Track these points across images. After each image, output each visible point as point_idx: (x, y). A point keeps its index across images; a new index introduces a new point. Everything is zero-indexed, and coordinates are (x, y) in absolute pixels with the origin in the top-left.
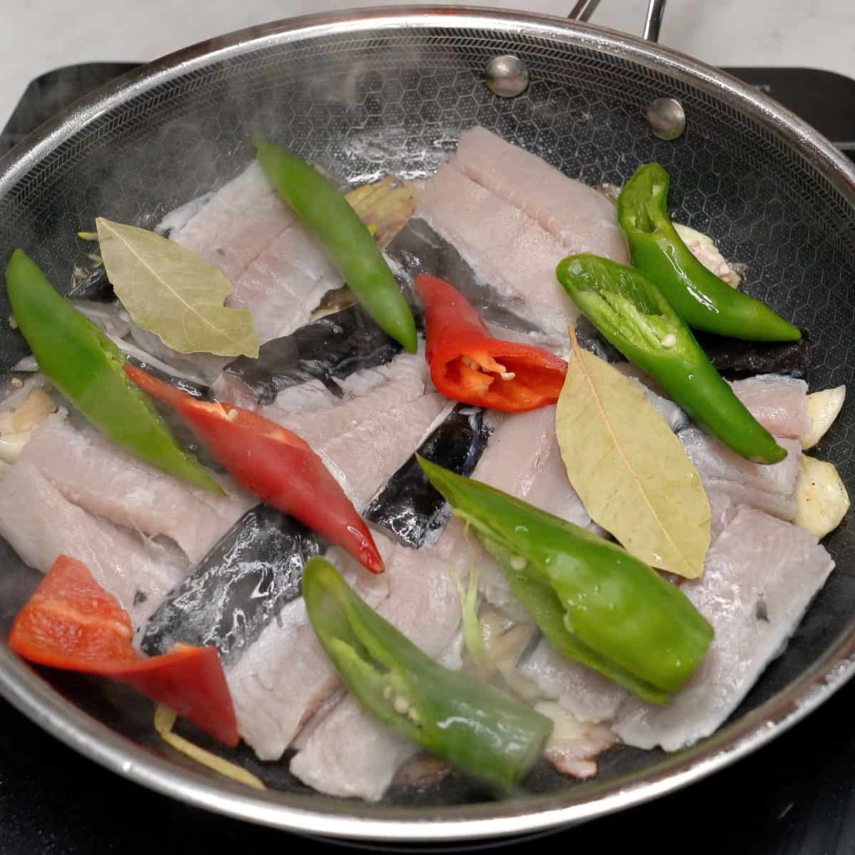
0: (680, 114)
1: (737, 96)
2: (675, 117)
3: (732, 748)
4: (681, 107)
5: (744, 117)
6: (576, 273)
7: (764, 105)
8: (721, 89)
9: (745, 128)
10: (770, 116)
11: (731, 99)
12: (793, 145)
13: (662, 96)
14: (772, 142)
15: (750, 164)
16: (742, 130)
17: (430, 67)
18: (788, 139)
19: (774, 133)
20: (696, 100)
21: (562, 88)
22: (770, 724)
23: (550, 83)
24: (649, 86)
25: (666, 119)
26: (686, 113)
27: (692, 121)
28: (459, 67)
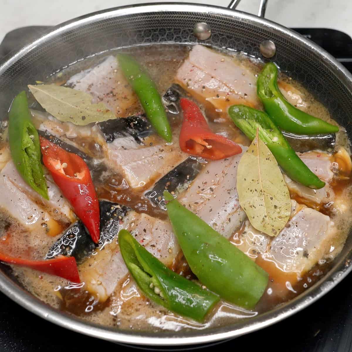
0: (273, 47)
1: (296, 39)
2: (272, 49)
3: (295, 308)
4: (274, 44)
5: (300, 48)
6: (236, 112)
7: (308, 43)
8: (290, 37)
9: (300, 53)
10: (311, 48)
11: (294, 41)
12: (320, 60)
13: (266, 39)
14: (311, 58)
15: (302, 67)
16: (299, 54)
17: (171, 28)
18: (317, 57)
19: (312, 55)
20: (280, 41)
21: (225, 36)
22: (311, 298)
23: (220, 34)
24: (261, 36)
25: (268, 49)
26: (276, 46)
27: (279, 50)
28: (182, 28)
